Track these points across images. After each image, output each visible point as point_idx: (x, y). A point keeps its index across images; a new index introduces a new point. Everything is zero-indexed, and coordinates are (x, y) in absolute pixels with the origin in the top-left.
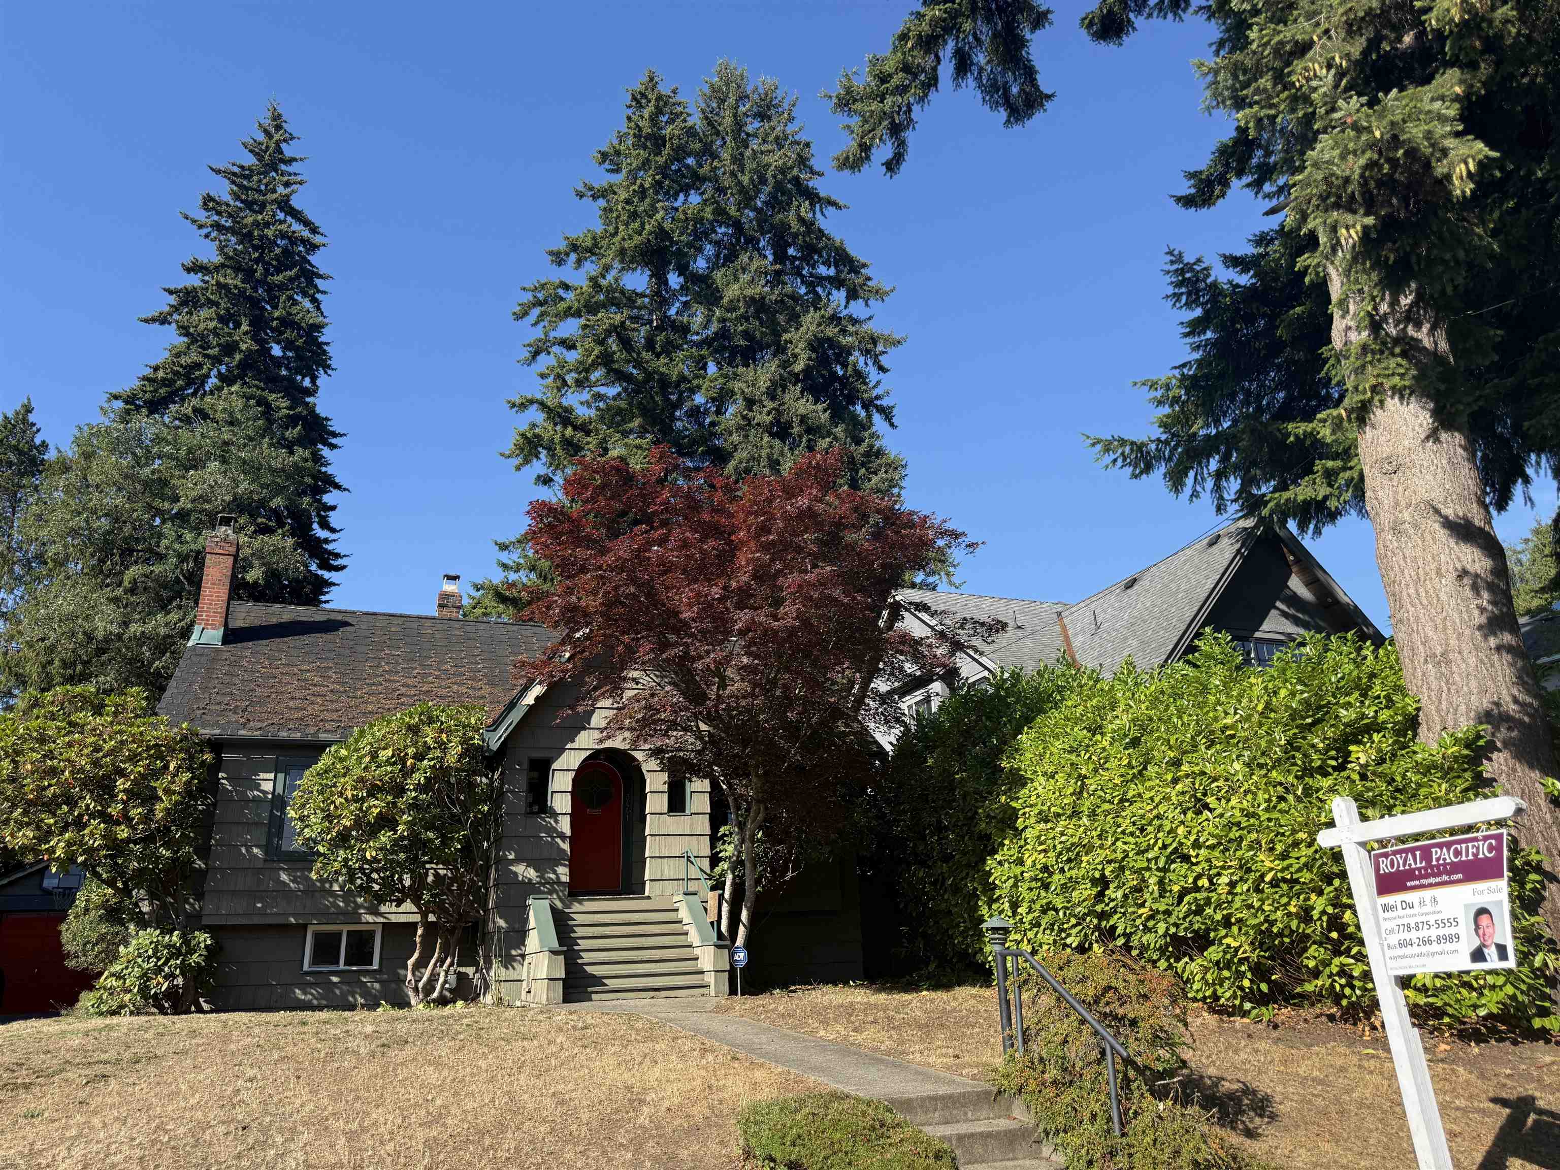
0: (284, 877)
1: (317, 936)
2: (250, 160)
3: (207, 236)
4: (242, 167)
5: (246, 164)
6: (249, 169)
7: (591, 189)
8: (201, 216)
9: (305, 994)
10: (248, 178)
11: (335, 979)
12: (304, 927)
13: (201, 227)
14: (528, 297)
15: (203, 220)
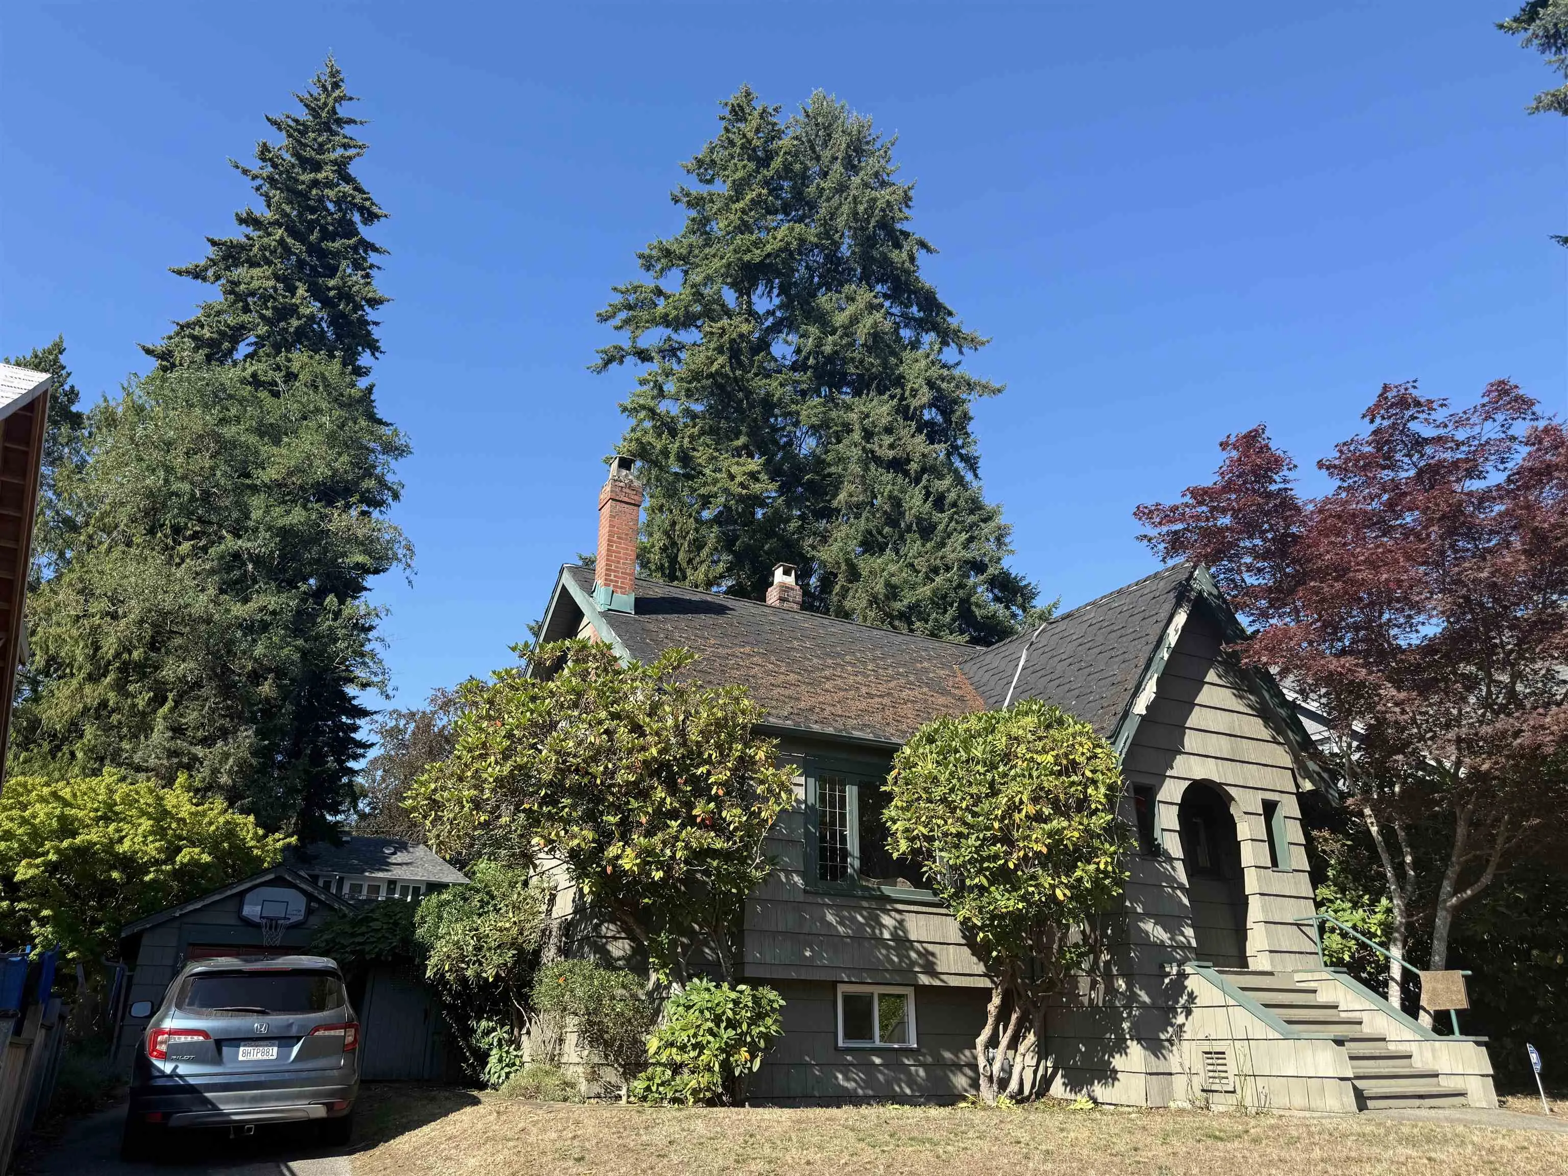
0: (830, 918)
1: (847, 999)
2: (304, 115)
3: (258, 189)
4: (297, 121)
5: (301, 119)
6: (303, 125)
7: (688, 195)
8: (255, 166)
9: (847, 1079)
10: (303, 133)
11: (877, 1061)
12: (834, 984)
13: (254, 178)
14: (618, 299)
15: (255, 171)
